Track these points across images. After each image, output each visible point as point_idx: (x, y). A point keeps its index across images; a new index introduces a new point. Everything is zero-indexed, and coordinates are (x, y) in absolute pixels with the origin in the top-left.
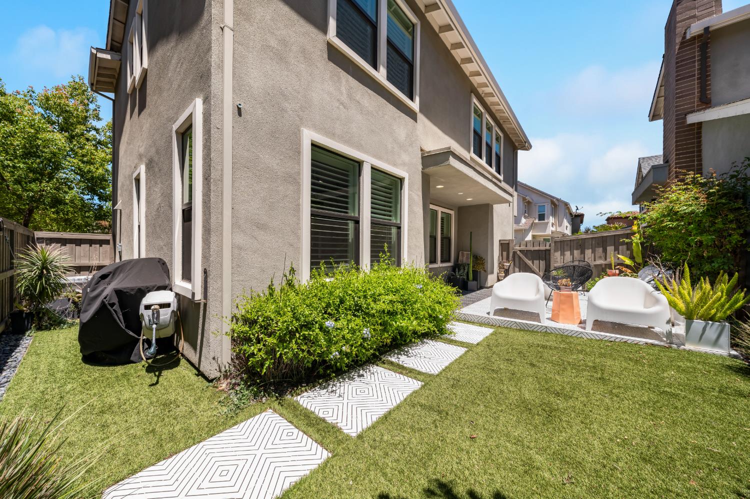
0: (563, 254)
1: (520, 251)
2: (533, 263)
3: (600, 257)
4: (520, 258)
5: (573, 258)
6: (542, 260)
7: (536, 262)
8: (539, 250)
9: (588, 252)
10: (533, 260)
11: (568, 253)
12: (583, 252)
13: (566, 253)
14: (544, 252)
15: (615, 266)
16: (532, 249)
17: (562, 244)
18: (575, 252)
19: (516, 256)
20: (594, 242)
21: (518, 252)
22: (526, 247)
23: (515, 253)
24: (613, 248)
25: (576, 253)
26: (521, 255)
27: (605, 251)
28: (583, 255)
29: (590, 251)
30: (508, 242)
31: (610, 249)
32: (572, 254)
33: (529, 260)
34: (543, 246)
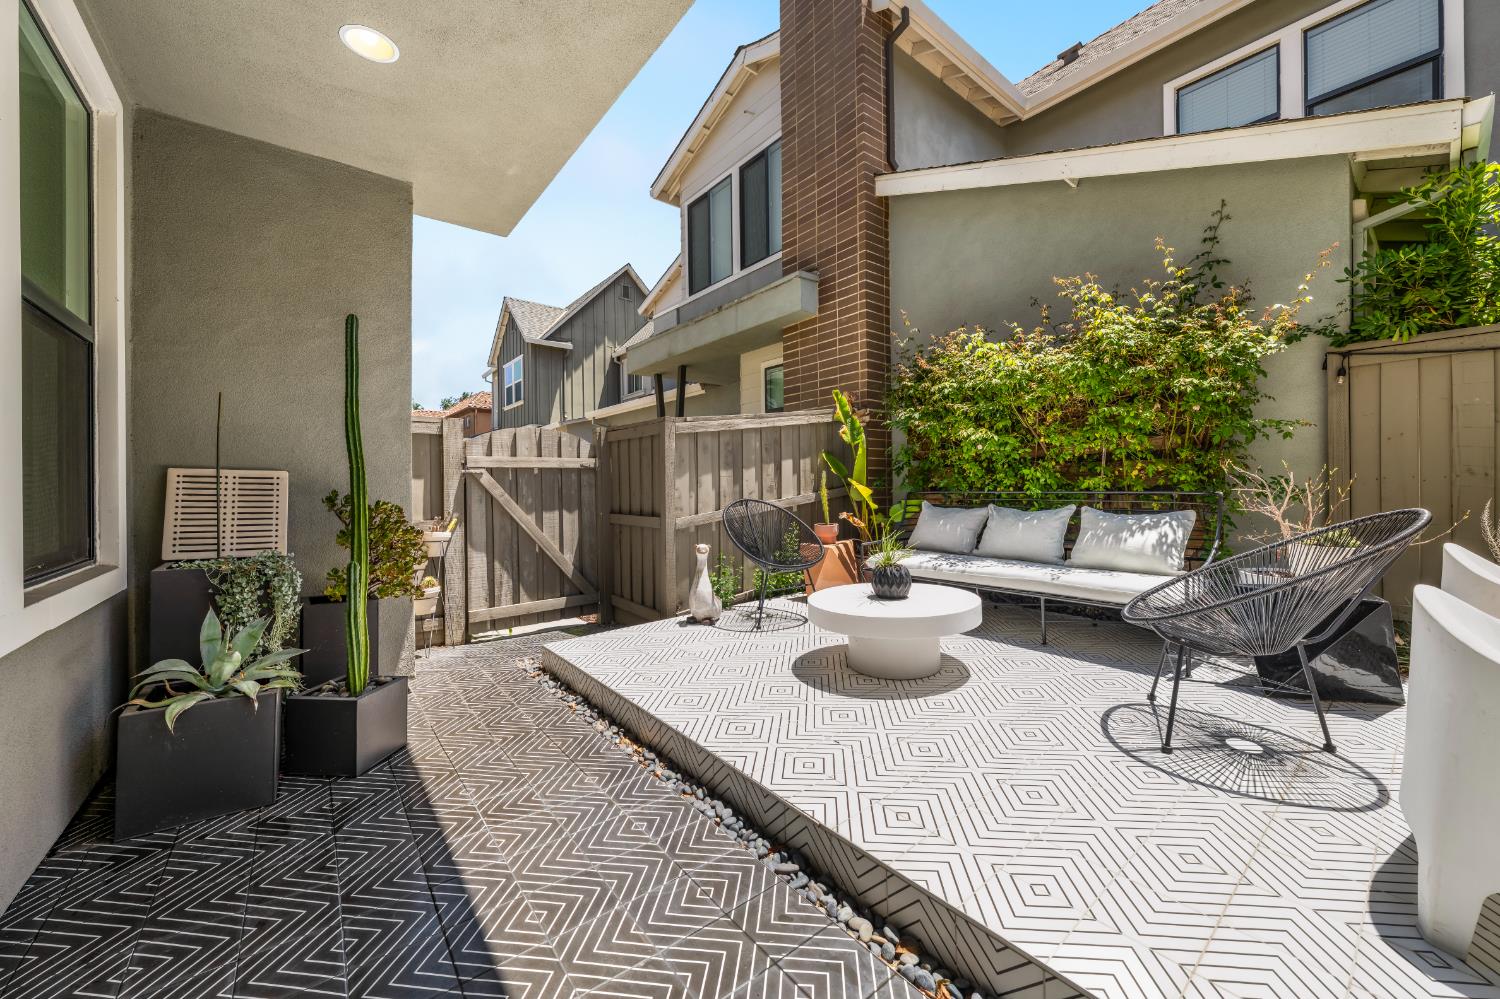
1: (490, 471)
2: (540, 522)
4: (491, 499)
6: (570, 511)
7: (551, 517)
8: (561, 470)
10: (539, 509)
14: (574, 477)
16: (535, 463)
19: (475, 496)
21: (486, 479)
23: (468, 481)
26: (498, 492)
30: (434, 430)
33: (528, 511)
34: (570, 454)
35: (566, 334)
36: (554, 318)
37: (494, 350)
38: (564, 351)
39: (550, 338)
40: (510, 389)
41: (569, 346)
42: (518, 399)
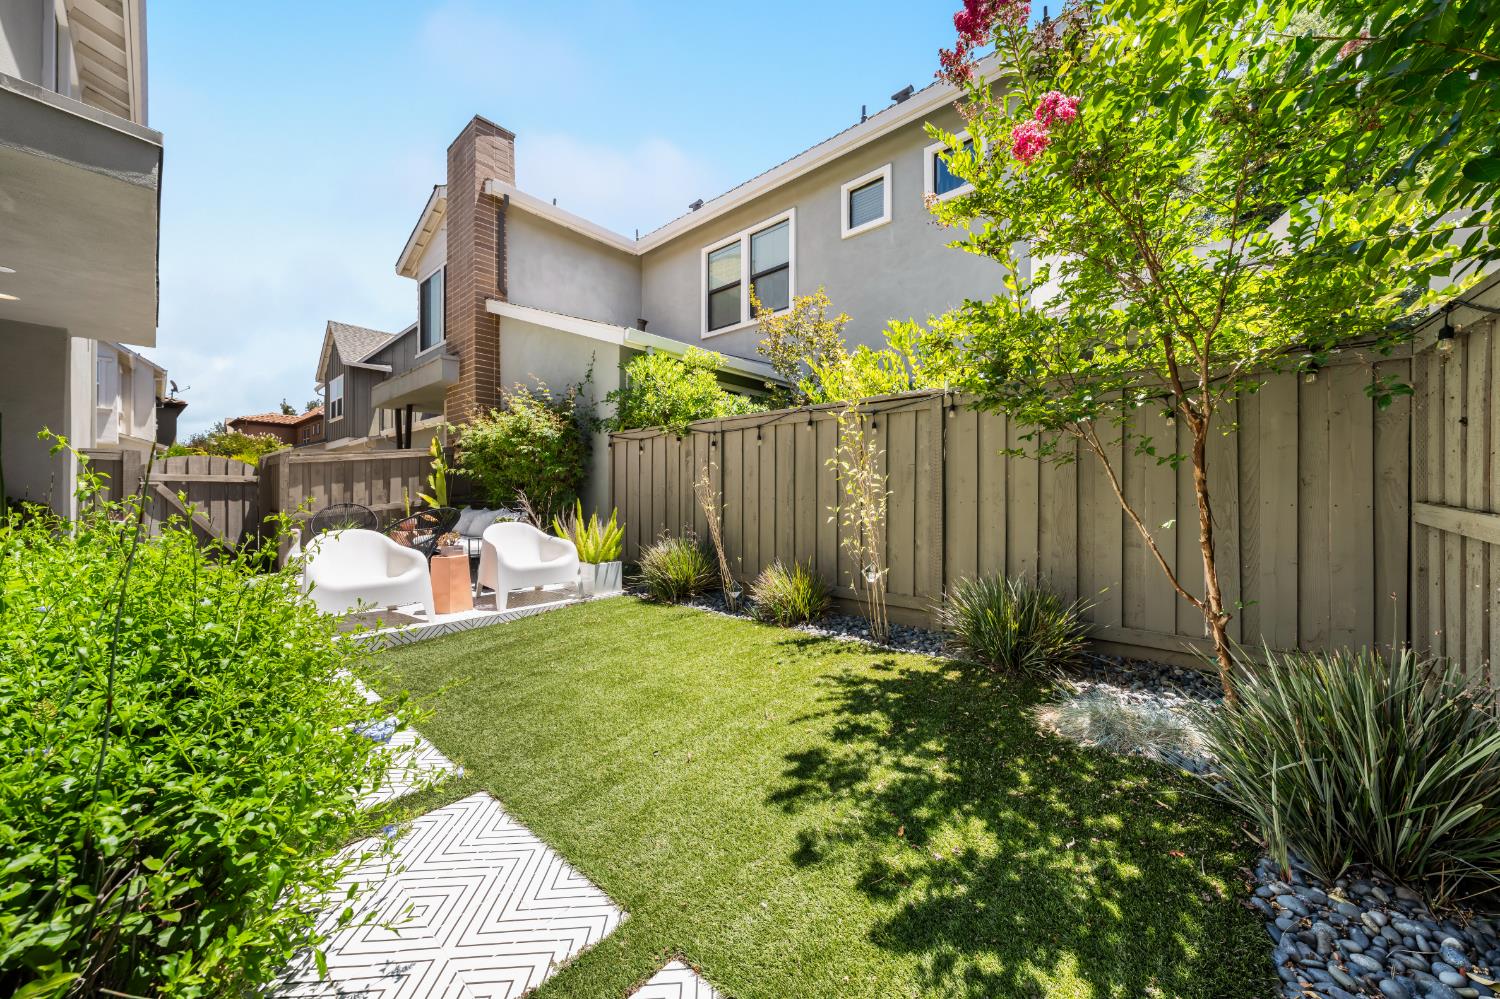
0: (308, 492)
3: (380, 498)
5: (330, 501)
8: (227, 484)
9: (360, 489)
11: (319, 490)
12: (348, 488)
13: (314, 489)
14: (239, 486)
15: (412, 512)
17: (306, 471)
18: (335, 487)
20: (368, 470)
22: (187, 473)
23: (146, 489)
24: (399, 480)
25: (337, 489)
26: (172, 496)
27: (387, 485)
28: (348, 494)
29: (363, 484)
31: (396, 482)
32: (328, 491)
34: (236, 473)
35: (388, 357)
36: (378, 342)
37: (321, 367)
38: (384, 373)
39: (370, 361)
40: (334, 404)
41: (388, 368)
42: (339, 414)
